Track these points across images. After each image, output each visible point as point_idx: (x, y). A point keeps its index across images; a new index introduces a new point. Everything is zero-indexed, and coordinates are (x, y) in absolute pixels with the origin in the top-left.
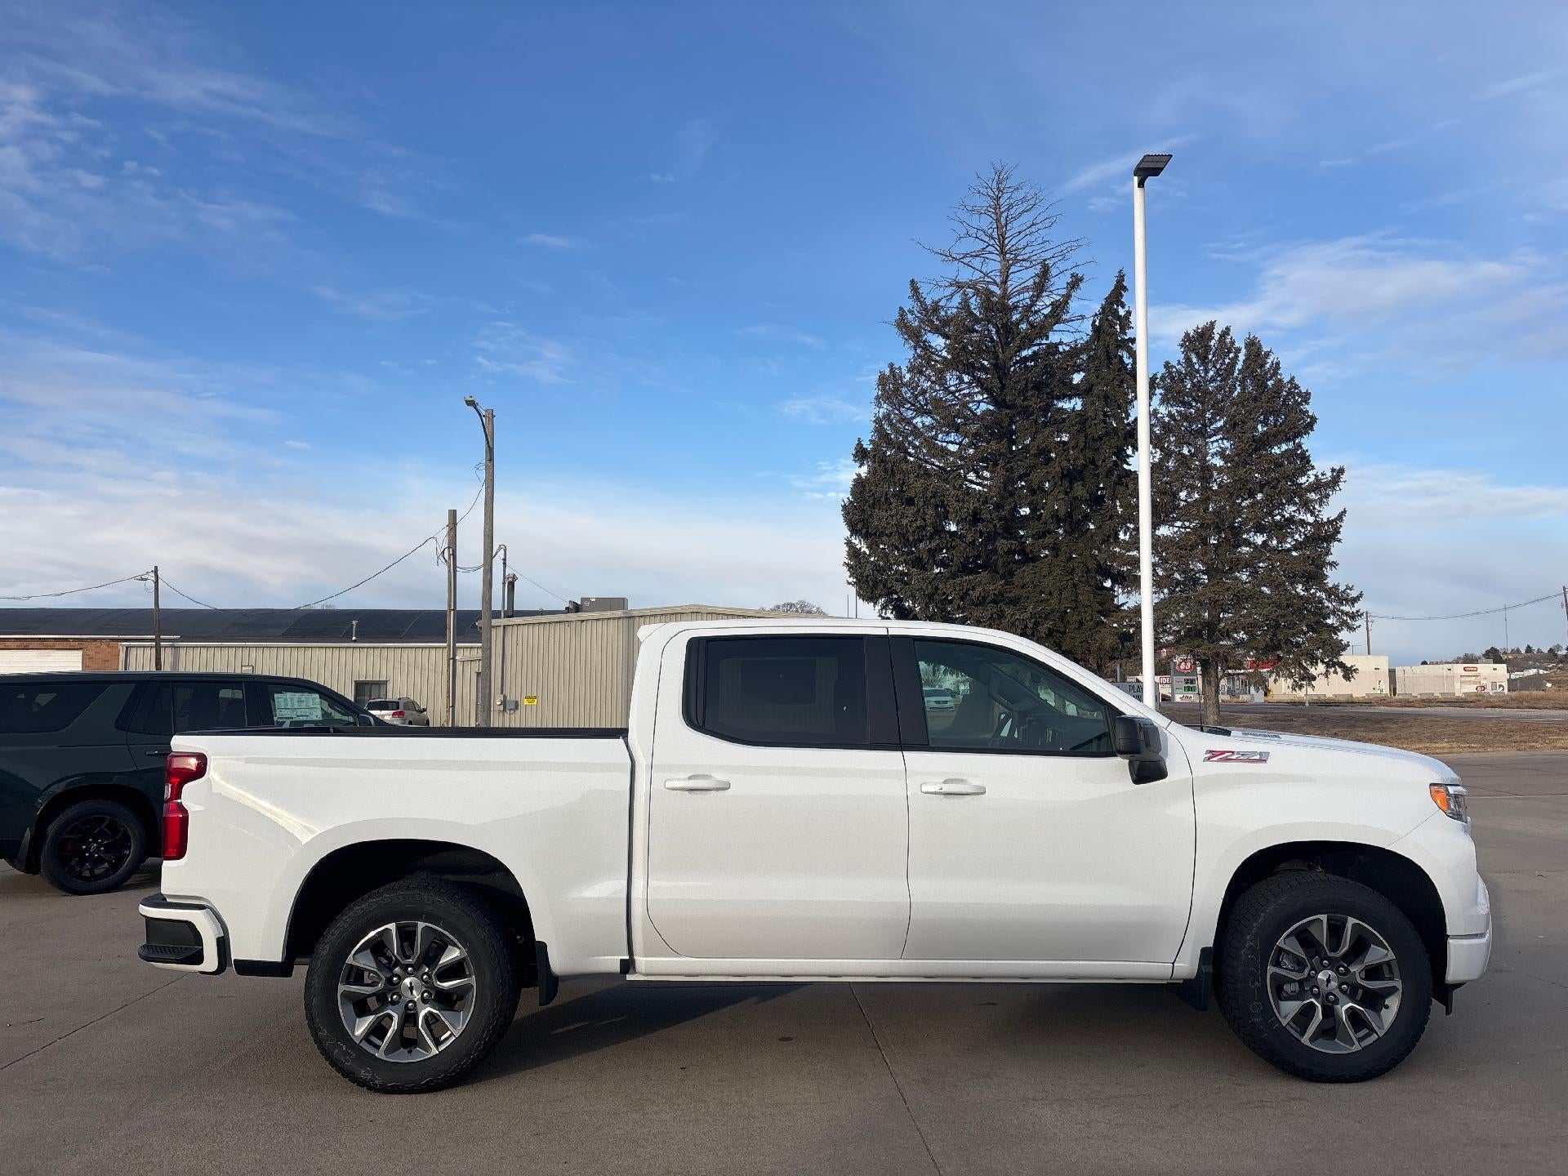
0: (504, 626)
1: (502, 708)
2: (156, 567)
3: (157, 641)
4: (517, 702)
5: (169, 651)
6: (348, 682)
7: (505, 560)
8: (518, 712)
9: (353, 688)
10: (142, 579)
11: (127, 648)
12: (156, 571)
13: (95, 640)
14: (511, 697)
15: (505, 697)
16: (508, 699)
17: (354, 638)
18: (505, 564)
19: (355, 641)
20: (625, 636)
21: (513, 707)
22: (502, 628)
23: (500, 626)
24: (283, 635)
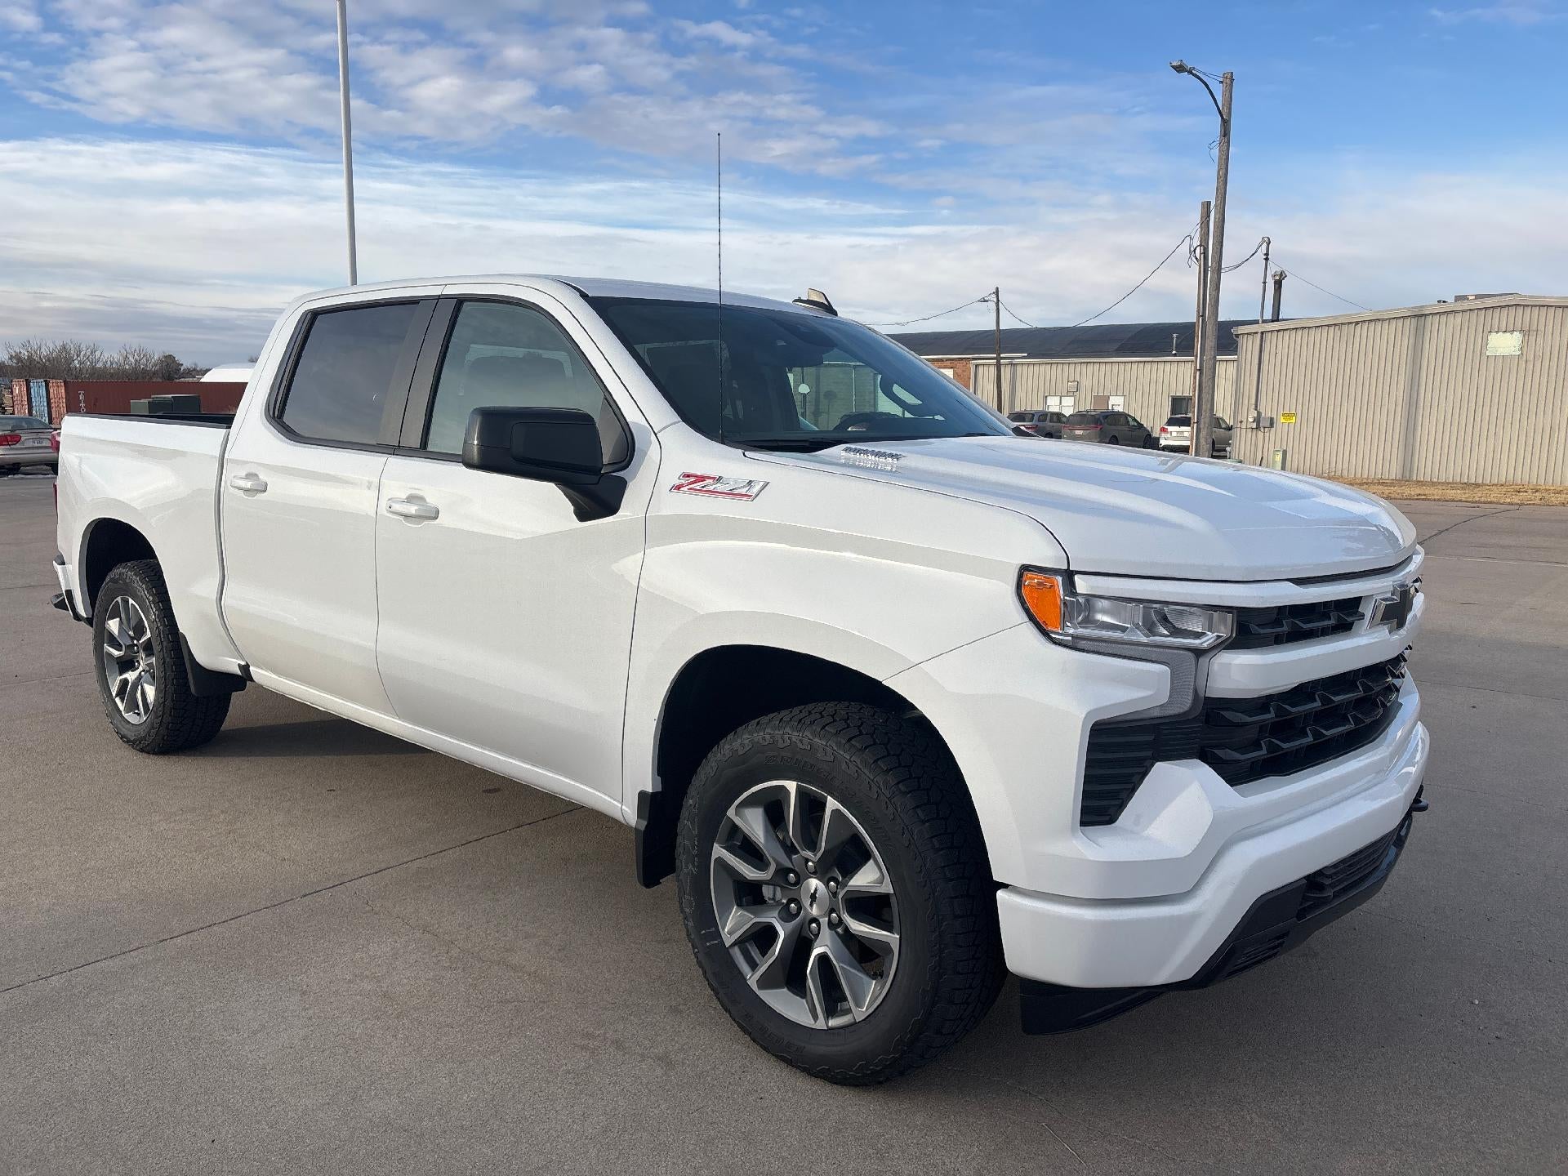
0: (1262, 333)
1: (1254, 425)
2: (997, 288)
3: (998, 359)
4: (1272, 419)
5: (1008, 368)
6: (1165, 395)
7: (1267, 254)
8: (1273, 430)
9: (1170, 403)
10: (985, 301)
11: (976, 366)
12: (997, 293)
13: (962, 359)
14: (1266, 413)
15: (1259, 414)
16: (1263, 415)
17: (1174, 352)
18: (1267, 259)
19: (1175, 355)
20: (1412, 341)
21: (1268, 424)
22: (1259, 335)
23: (1256, 333)
24: (1117, 350)
